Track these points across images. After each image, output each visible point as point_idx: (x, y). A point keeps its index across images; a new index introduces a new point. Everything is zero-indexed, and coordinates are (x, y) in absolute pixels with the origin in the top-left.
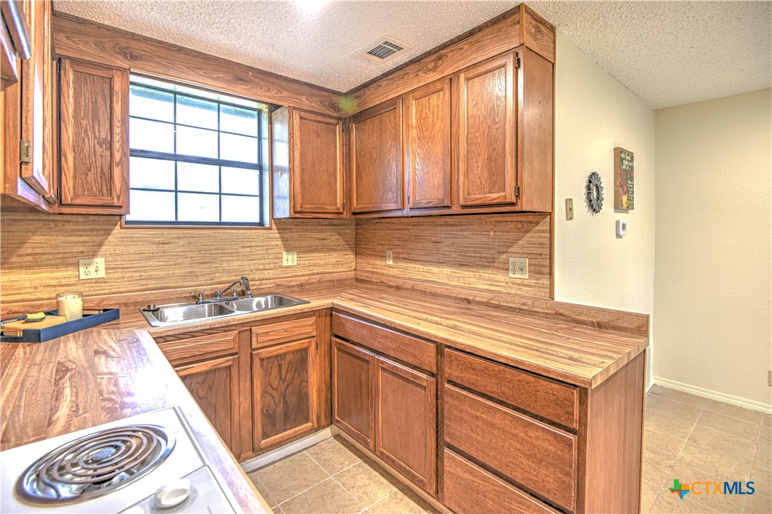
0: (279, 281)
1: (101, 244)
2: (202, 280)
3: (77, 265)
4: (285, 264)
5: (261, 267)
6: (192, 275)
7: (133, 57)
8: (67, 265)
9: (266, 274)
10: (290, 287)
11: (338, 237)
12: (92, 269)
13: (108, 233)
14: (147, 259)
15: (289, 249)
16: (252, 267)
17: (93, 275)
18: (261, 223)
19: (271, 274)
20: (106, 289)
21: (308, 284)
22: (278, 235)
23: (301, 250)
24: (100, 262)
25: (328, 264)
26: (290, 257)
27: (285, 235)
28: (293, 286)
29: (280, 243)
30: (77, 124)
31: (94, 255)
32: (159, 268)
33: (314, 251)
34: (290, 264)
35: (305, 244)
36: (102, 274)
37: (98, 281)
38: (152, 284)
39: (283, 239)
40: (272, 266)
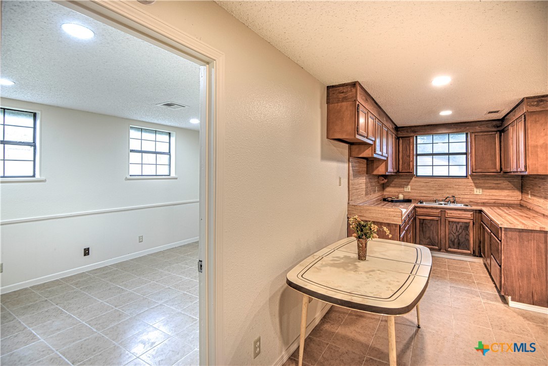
0: (471, 200)
1: (409, 182)
2: (439, 196)
3: (404, 187)
4: (475, 193)
5: (464, 193)
6: (436, 193)
7: (415, 132)
8: (402, 187)
9: (466, 196)
10: (477, 203)
11: (508, 183)
12: (407, 189)
13: (411, 179)
14: (422, 187)
15: (477, 187)
16: (459, 193)
17: (407, 191)
18: (466, 177)
19: (468, 196)
20: (411, 194)
21: (488, 203)
22: (472, 181)
23: (483, 188)
24: (409, 187)
25: (501, 195)
26: (478, 190)
27: (475, 181)
28: (479, 203)
29: (473, 184)
30: (402, 152)
31: (408, 185)
32: (425, 190)
33: (492, 189)
34: (478, 193)
35: (486, 185)
36: (410, 190)
37: (409, 192)
38: (423, 195)
39: (474, 183)
40: (469, 194)
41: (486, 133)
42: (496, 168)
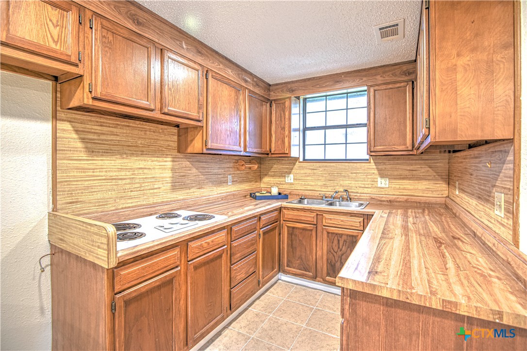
0: (373, 196)
1: (292, 169)
2: (330, 189)
3: (285, 176)
4: (379, 185)
5: (363, 186)
6: (325, 186)
7: (293, 91)
8: (283, 176)
9: (366, 190)
10: (381, 201)
11: (429, 169)
12: (289, 178)
13: (294, 164)
14: (307, 176)
15: (382, 176)
16: (357, 185)
17: (289, 181)
18: (367, 160)
19: (369, 190)
20: (294, 187)
21: (396, 202)
22: (375, 167)
23: (392, 177)
24: (291, 176)
25: (417, 189)
26: (383, 181)
27: (380, 167)
28: (384, 201)
29: (376, 172)
31: (290, 173)
32: (312, 180)
33: (403, 179)
34: (383, 186)
35: (396, 173)
36: (292, 181)
37: (291, 184)
38: (309, 188)
39: (378, 170)
40: (370, 186)
41: (391, 86)
42: (405, 144)
